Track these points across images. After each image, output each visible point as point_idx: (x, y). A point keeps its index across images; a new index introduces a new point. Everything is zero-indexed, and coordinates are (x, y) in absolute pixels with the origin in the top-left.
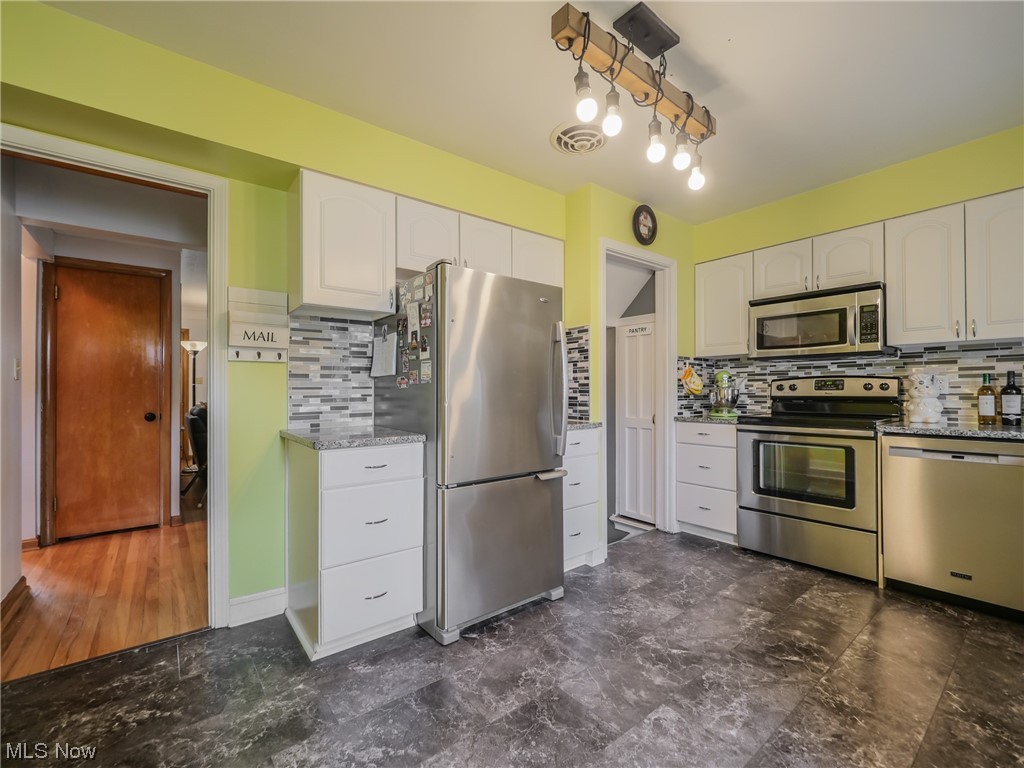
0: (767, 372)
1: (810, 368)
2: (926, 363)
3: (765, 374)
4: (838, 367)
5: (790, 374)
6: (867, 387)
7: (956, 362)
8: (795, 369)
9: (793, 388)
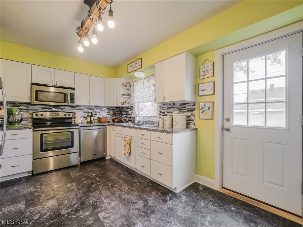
0: (29, 108)
1: (46, 108)
2: (77, 109)
3: (28, 110)
4: (55, 109)
5: (39, 110)
6: (65, 115)
7: (82, 109)
8: (41, 108)
9: (42, 115)
